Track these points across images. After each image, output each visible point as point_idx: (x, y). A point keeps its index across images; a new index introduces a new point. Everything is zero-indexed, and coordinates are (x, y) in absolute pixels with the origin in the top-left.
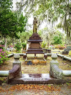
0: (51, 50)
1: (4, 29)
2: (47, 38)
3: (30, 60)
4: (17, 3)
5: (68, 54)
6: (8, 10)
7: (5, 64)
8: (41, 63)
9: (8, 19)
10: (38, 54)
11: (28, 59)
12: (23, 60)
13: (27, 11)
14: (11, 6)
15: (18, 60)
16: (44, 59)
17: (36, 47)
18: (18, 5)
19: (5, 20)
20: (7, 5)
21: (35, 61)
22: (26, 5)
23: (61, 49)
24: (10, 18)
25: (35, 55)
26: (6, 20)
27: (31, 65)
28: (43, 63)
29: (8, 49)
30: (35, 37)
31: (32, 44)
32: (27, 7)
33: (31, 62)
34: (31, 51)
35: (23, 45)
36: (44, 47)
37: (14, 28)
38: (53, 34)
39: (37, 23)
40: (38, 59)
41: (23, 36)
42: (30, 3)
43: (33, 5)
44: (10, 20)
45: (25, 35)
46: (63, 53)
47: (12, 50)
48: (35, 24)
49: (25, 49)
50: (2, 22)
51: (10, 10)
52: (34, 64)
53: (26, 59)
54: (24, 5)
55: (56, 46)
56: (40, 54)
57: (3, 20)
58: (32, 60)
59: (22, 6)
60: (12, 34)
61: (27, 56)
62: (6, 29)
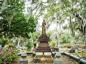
0: (58, 49)
1: (16, 30)
2: (56, 38)
3: (39, 58)
4: (28, 8)
5: (75, 53)
6: (21, 13)
7: (14, 62)
8: (48, 61)
9: (21, 21)
10: (46, 53)
11: (36, 57)
12: (33, 58)
13: (36, 15)
14: (24, 11)
15: (25, 58)
16: (51, 57)
17: (45, 46)
18: (29, 9)
19: (17, 22)
20: (20, 9)
21: (42, 59)
22: (36, 9)
23: (69, 47)
24: (22, 20)
25: (43, 54)
26: (19, 22)
27: (39, 62)
28: (50, 61)
29: (20, 47)
30: (44, 37)
31: (41, 43)
32: (37, 11)
33: (39, 60)
34: (40, 49)
35: (34, 44)
36: (54, 46)
37: (25, 29)
38: (62, 34)
39: (46, 25)
40: (46, 57)
41: (35, 36)
42: (39, 8)
43: (42, 10)
44: (22, 22)
45: (36, 35)
46: (71, 52)
47: (24, 49)
48: (44, 26)
49: (35, 48)
50: (15, 23)
51: (23, 14)
52: (41, 62)
53: (35, 58)
54: (34, 9)
55: (65, 45)
56: (48, 53)
57: (15, 22)
58: (40, 58)
59: (32, 10)
60: (24, 34)
61: (36, 54)
62: (18, 30)
